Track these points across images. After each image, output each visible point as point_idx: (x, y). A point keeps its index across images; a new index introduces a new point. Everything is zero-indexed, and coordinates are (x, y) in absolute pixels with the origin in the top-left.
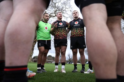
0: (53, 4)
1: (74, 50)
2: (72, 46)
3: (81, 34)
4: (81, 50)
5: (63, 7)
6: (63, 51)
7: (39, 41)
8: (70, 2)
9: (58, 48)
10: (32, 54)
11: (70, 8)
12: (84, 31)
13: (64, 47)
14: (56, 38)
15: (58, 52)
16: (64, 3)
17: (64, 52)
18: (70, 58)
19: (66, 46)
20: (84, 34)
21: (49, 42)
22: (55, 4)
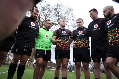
0: (56, 13)
2: (74, 59)
3: (85, 46)
4: (85, 64)
5: (66, 16)
6: (65, 63)
8: (72, 11)
10: (33, 59)
11: (73, 17)
12: (89, 42)
13: (66, 59)
16: (67, 13)
19: (69, 58)
20: (89, 45)
22: (58, 13)
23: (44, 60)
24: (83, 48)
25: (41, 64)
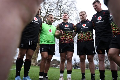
0: (58, 7)
1: (82, 56)
2: (79, 52)
3: (89, 39)
4: (90, 56)
5: (68, 10)
6: (69, 57)
7: (42, 46)
8: (75, 4)
9: (63, 54)
11: (76, 11)
14: (61, 42)
15: (64, 58)
16: (70, 6)
17: (70, 59)
18: (76, 62)
20: (93, 38)
21: (53, 46)
22: (60, 6)
23: (48, 54)
24: (87, 41)
25: (47, 58)
